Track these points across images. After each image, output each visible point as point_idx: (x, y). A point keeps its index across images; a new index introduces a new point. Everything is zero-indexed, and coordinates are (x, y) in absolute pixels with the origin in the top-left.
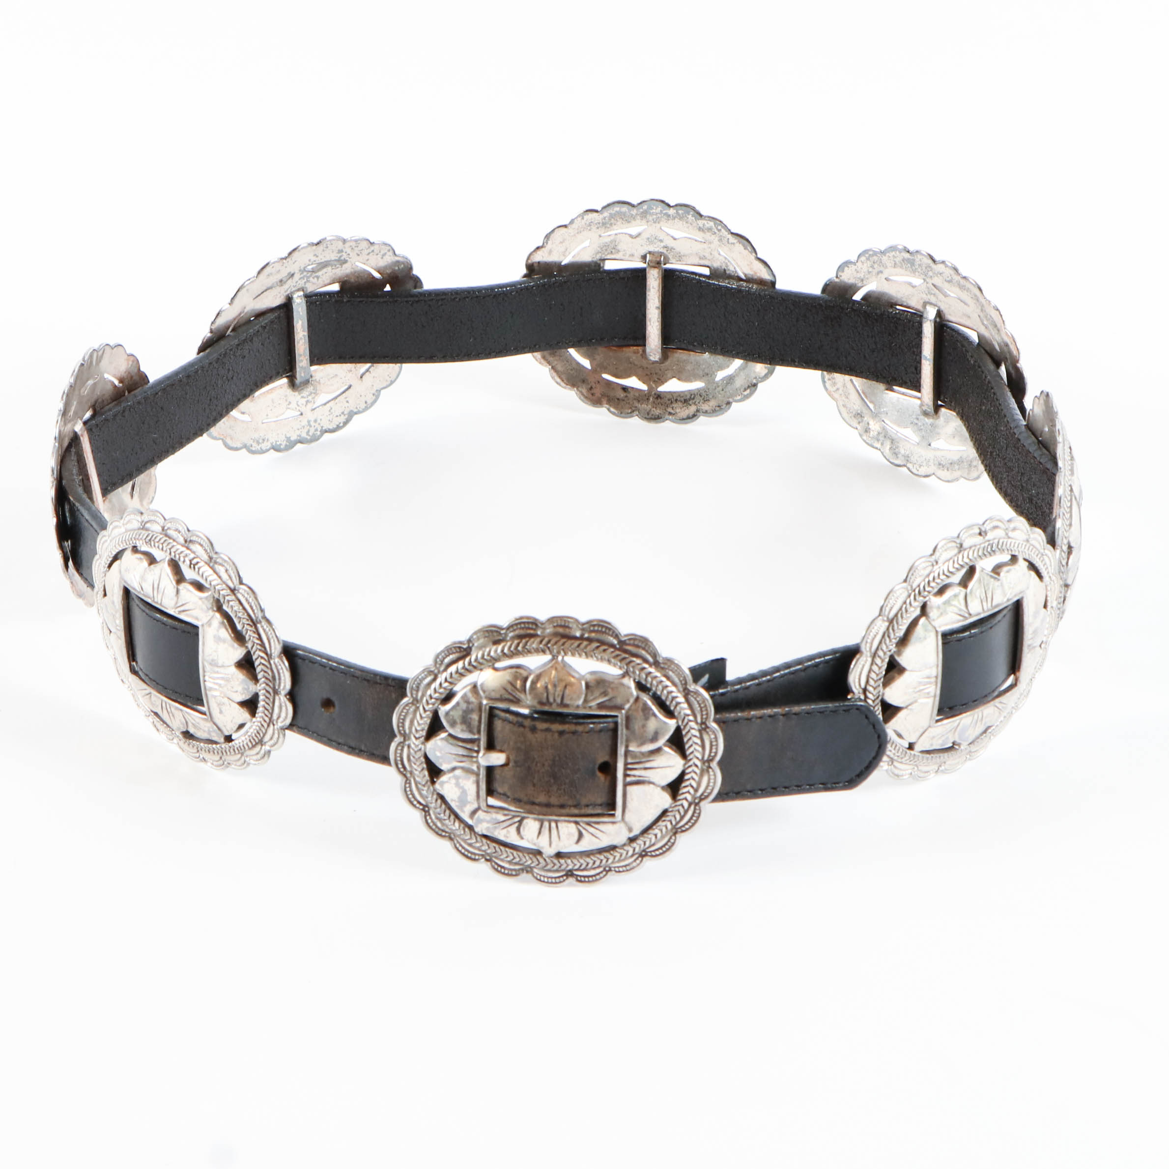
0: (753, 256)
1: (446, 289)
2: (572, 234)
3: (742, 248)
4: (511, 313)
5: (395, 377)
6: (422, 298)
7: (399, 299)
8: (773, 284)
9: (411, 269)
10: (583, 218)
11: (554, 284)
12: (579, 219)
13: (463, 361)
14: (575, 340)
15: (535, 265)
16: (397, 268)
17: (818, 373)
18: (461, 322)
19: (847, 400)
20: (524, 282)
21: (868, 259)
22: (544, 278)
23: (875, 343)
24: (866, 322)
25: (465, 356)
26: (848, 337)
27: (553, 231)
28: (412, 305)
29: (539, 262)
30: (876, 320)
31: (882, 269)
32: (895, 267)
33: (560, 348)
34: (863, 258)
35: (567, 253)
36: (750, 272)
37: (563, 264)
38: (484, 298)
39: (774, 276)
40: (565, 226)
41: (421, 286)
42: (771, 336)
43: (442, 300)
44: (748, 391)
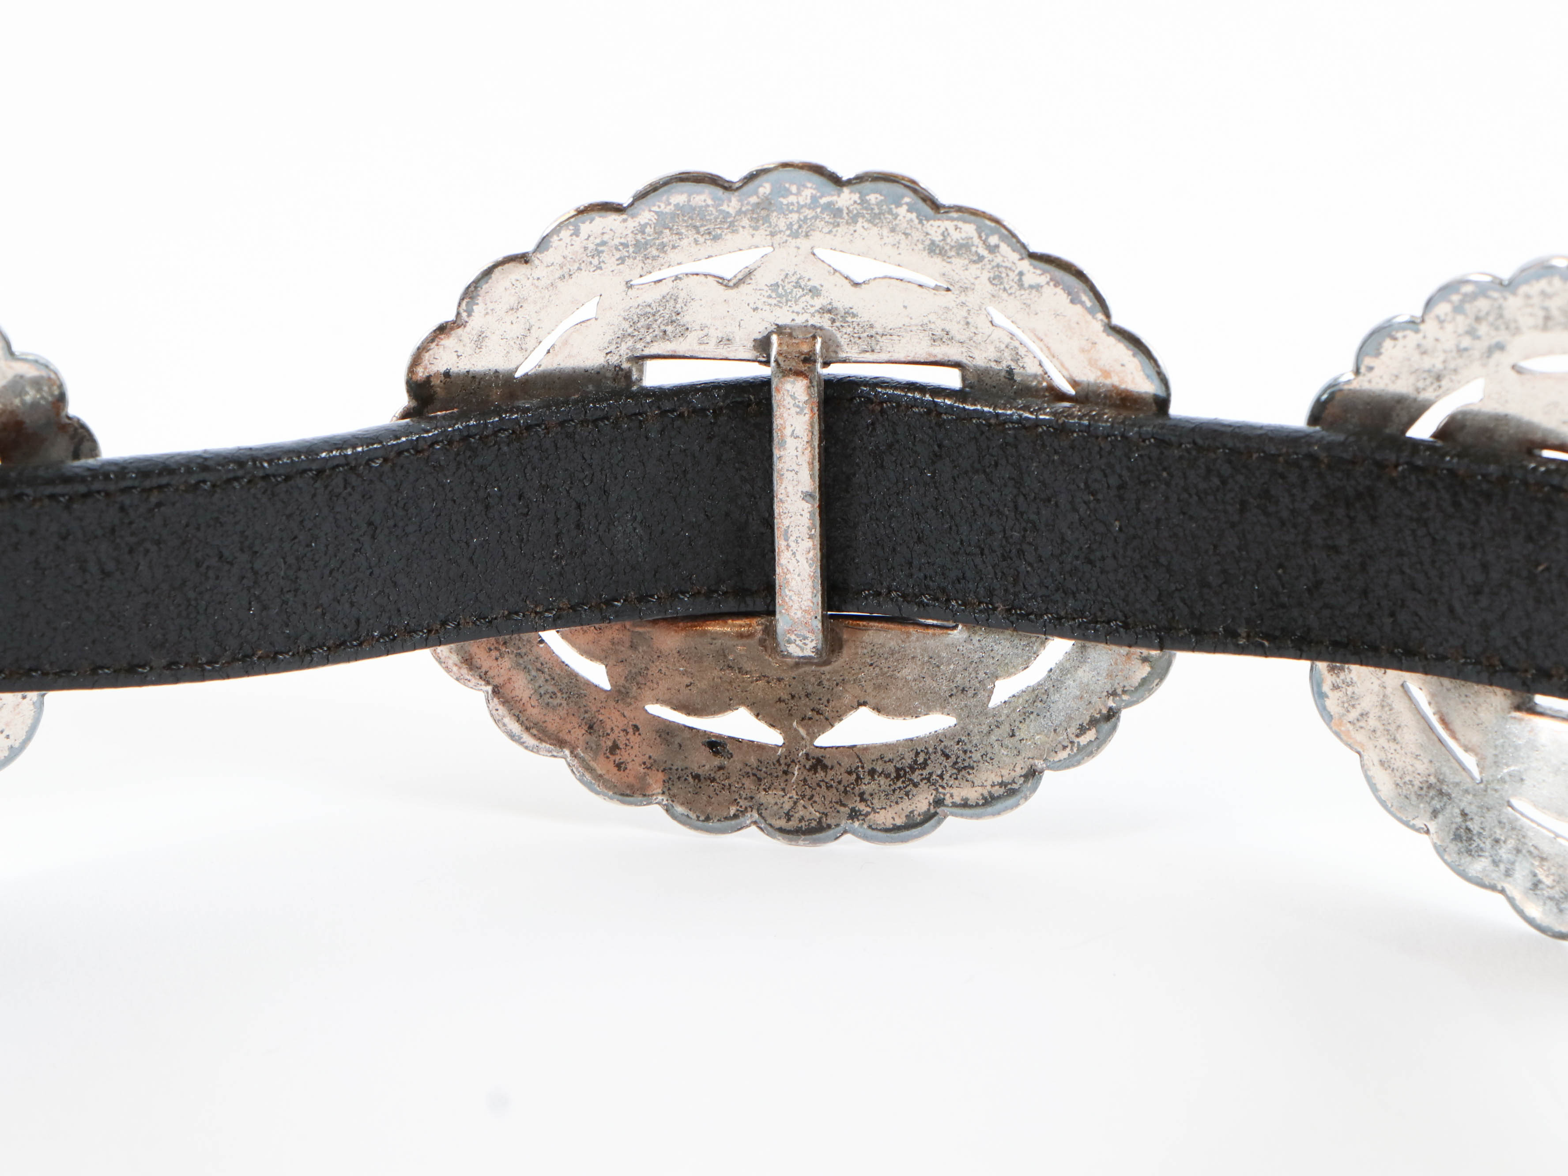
0: (1096, 324)
1: (172, 456)
2: (544, 282)
3: (1062, 297)
4: (370, 524)
5: (22, 736)
6: (96, 486)
7: (29, 491)
8: (1162, 403)
9: (61, 399)
10: (576, 233)
11: (495, 433)
12: (565, 234)
13: (228, 677)
14: (564, 603)
15: (436, 382)
16: (17, 402)
17: (1304, 665)
18: (221, 556)
19: (1393, 746)
20: (407, 431)
21: (1458, 309)
22: (464, 416)
23: (1485, 567)
24: (1456, 504)
25: (235, 659)
26: (1400, 554)
27: (488, 273)
28: (68, 507)
29: (447, 374)
30: (1488, 496)
31: (1502, 336)
32: (1545, 328)
33: (519, 630)
34: (1443, 309)
35: (531, 342)
36: (1088, 376)
37: (518, 375)
38: (288, 478)
39: (1164, 381)
40: (523, 259)
41: (94, 450)
42: (1163, 560)
43: (160, 488)
44: (1091, 735)
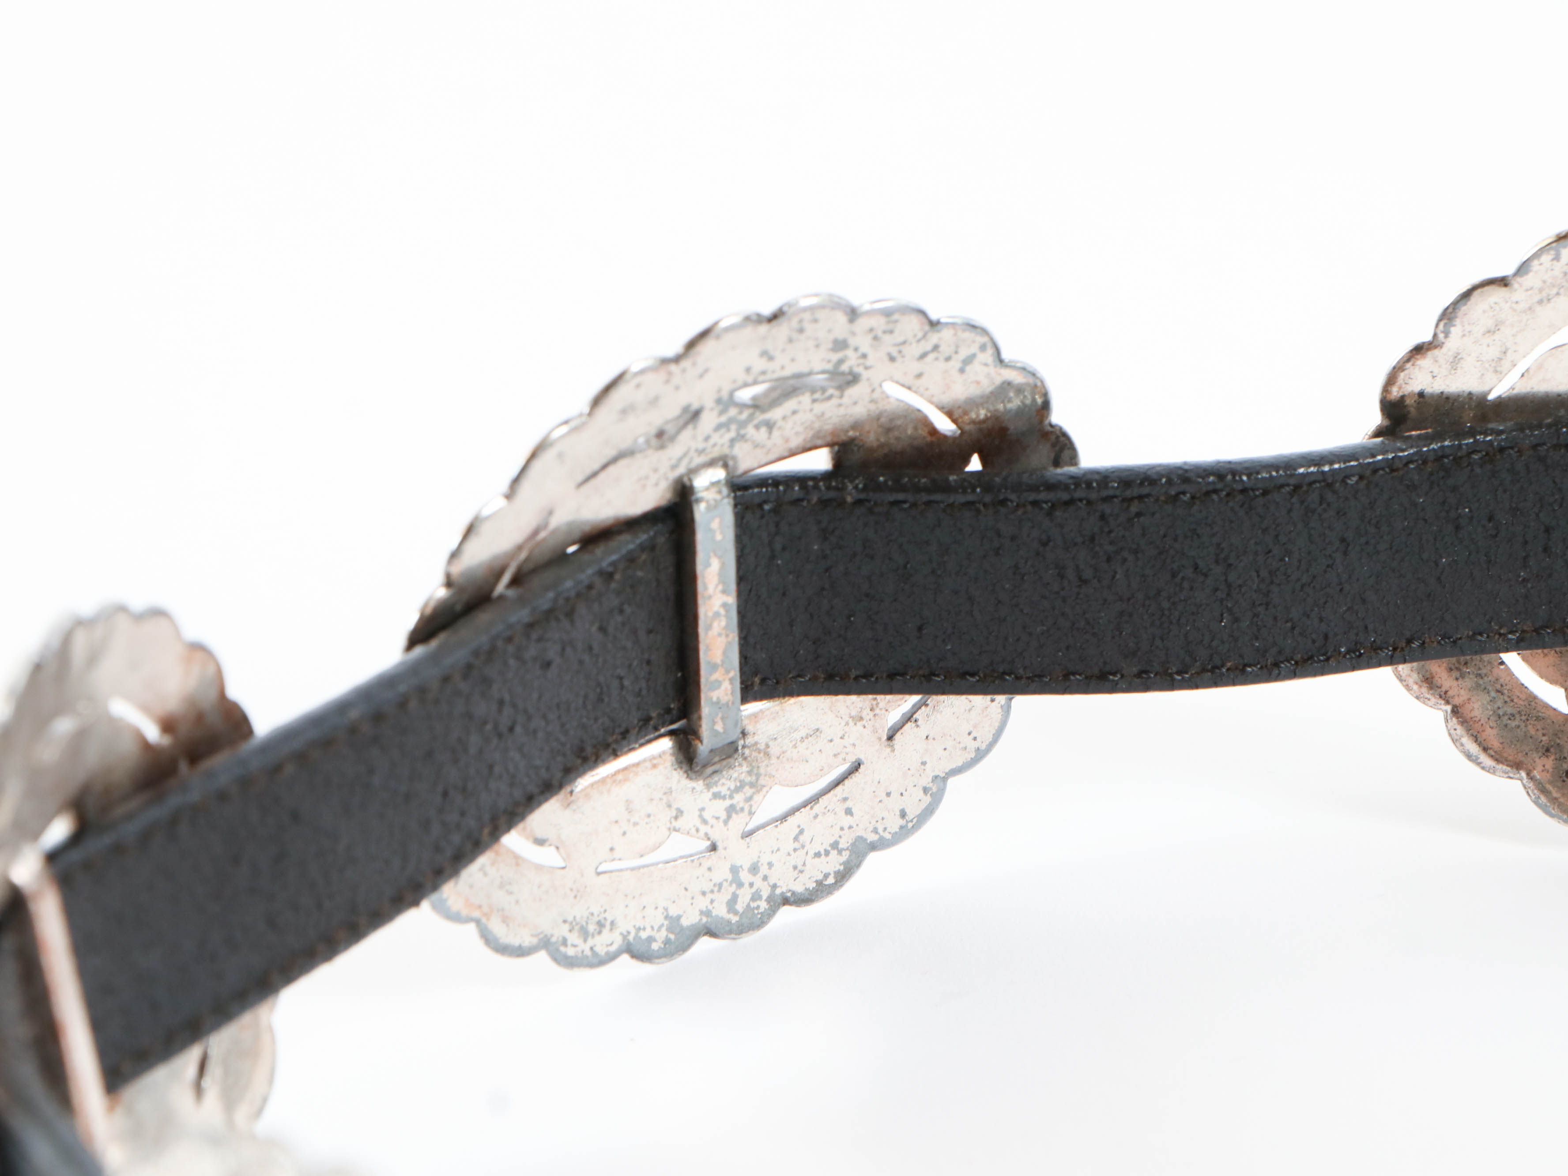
1: (1152, 467)
2: (1523, 306)
4: (1343, 540)
5: (989, 738)
6: (1078, 494)
7: (1013, 497)
9: (1046, 406)
10: (1557, 258)
11: (1469, 454)
12: (1546, 258)
13: (1197, 687)
14: (1528, 626)
15: (1408, 402)
16: (1001, 407)
18: (1196, 567)
20: (1379, 450)
22: (1438, 436)
25: (1204, 670)
27: (1466, 295)
28: (1050, 514)
29: (1421, 395)
33: (1483, 651)
35: (1506, 364)
37: (1491, 397)
38: (1265, 493)
40: (1503, 282)
41: (1073, 459)
43: (1141, 498)
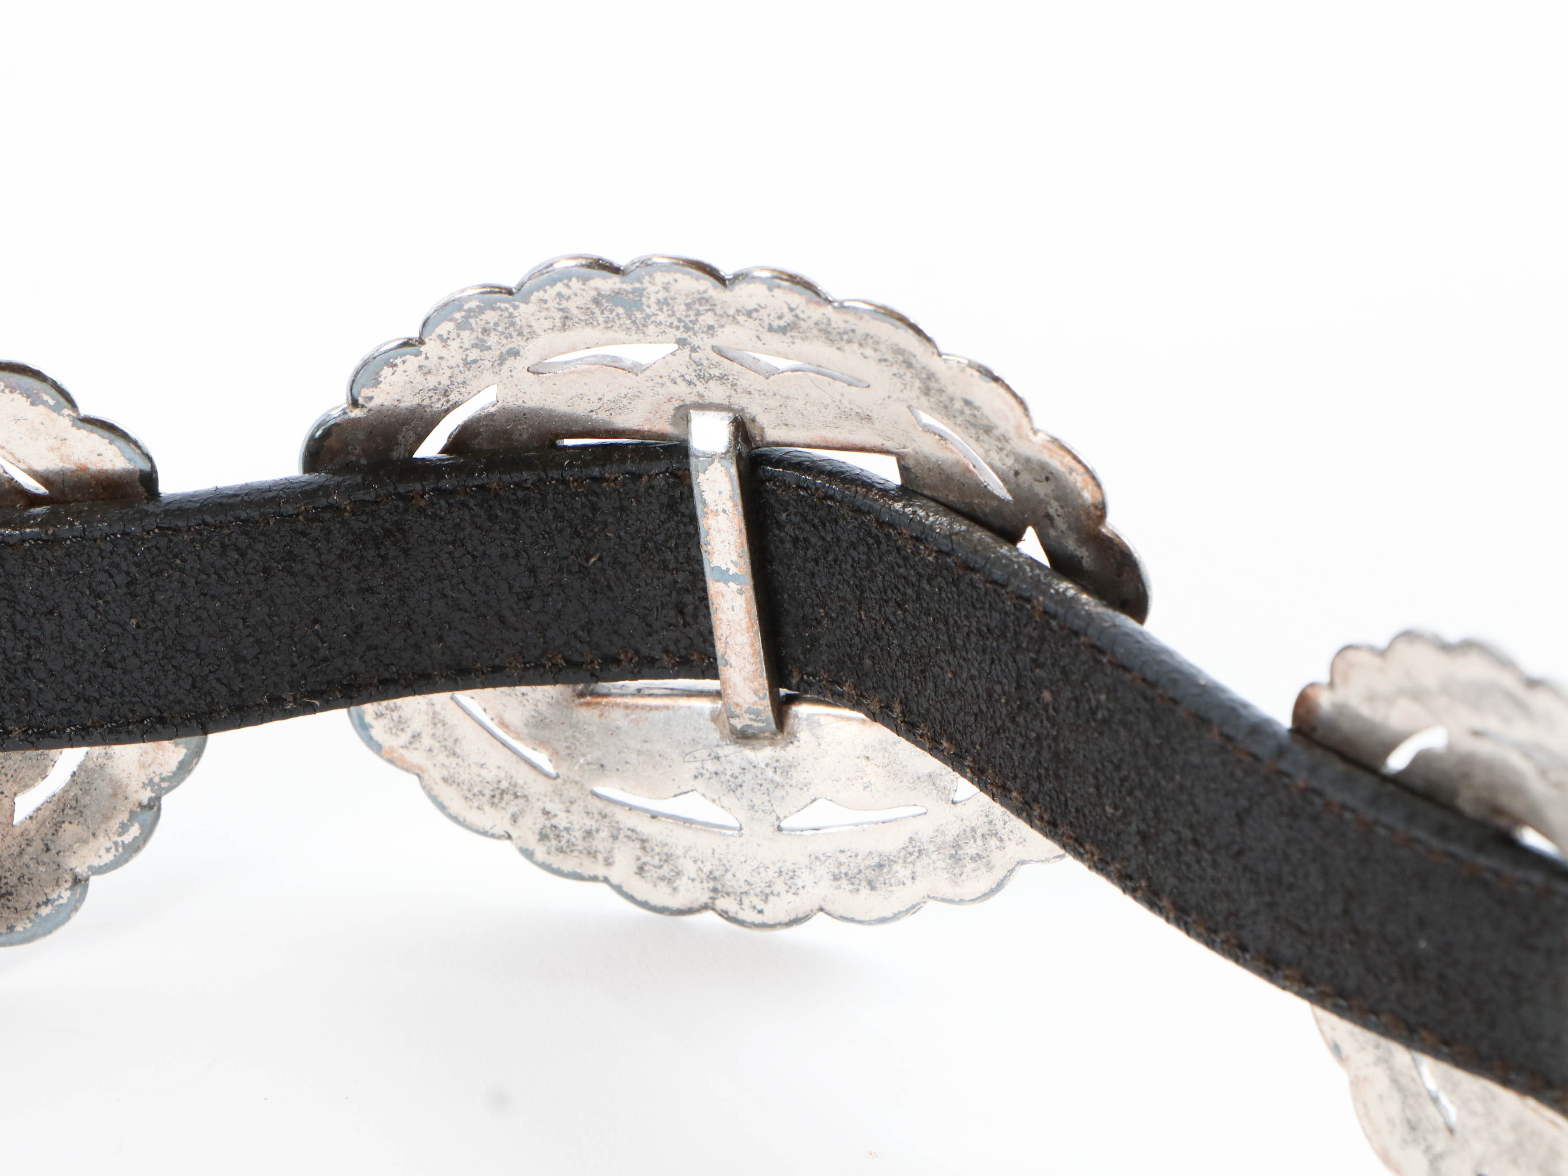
0: (63, 422)
3: (20, 402)
8: (149, 479)
19: (453, 761)
21: (460, 326)
23: (532, 571)
24: (492, 518)
26: (440, 578)
30: (525, 502)
31: (516, 342)
32: (564, 327)
34: (445, 328)
39: (150, 459)
42: (191, 646)
44: (135, 831)
